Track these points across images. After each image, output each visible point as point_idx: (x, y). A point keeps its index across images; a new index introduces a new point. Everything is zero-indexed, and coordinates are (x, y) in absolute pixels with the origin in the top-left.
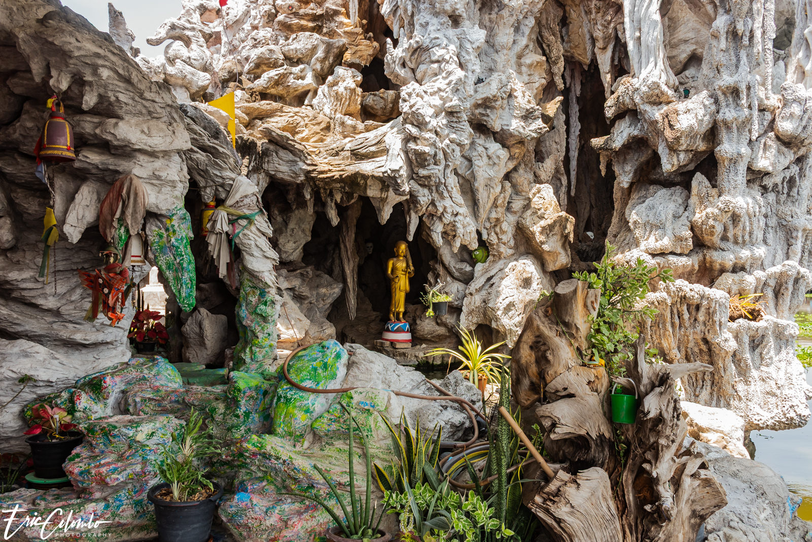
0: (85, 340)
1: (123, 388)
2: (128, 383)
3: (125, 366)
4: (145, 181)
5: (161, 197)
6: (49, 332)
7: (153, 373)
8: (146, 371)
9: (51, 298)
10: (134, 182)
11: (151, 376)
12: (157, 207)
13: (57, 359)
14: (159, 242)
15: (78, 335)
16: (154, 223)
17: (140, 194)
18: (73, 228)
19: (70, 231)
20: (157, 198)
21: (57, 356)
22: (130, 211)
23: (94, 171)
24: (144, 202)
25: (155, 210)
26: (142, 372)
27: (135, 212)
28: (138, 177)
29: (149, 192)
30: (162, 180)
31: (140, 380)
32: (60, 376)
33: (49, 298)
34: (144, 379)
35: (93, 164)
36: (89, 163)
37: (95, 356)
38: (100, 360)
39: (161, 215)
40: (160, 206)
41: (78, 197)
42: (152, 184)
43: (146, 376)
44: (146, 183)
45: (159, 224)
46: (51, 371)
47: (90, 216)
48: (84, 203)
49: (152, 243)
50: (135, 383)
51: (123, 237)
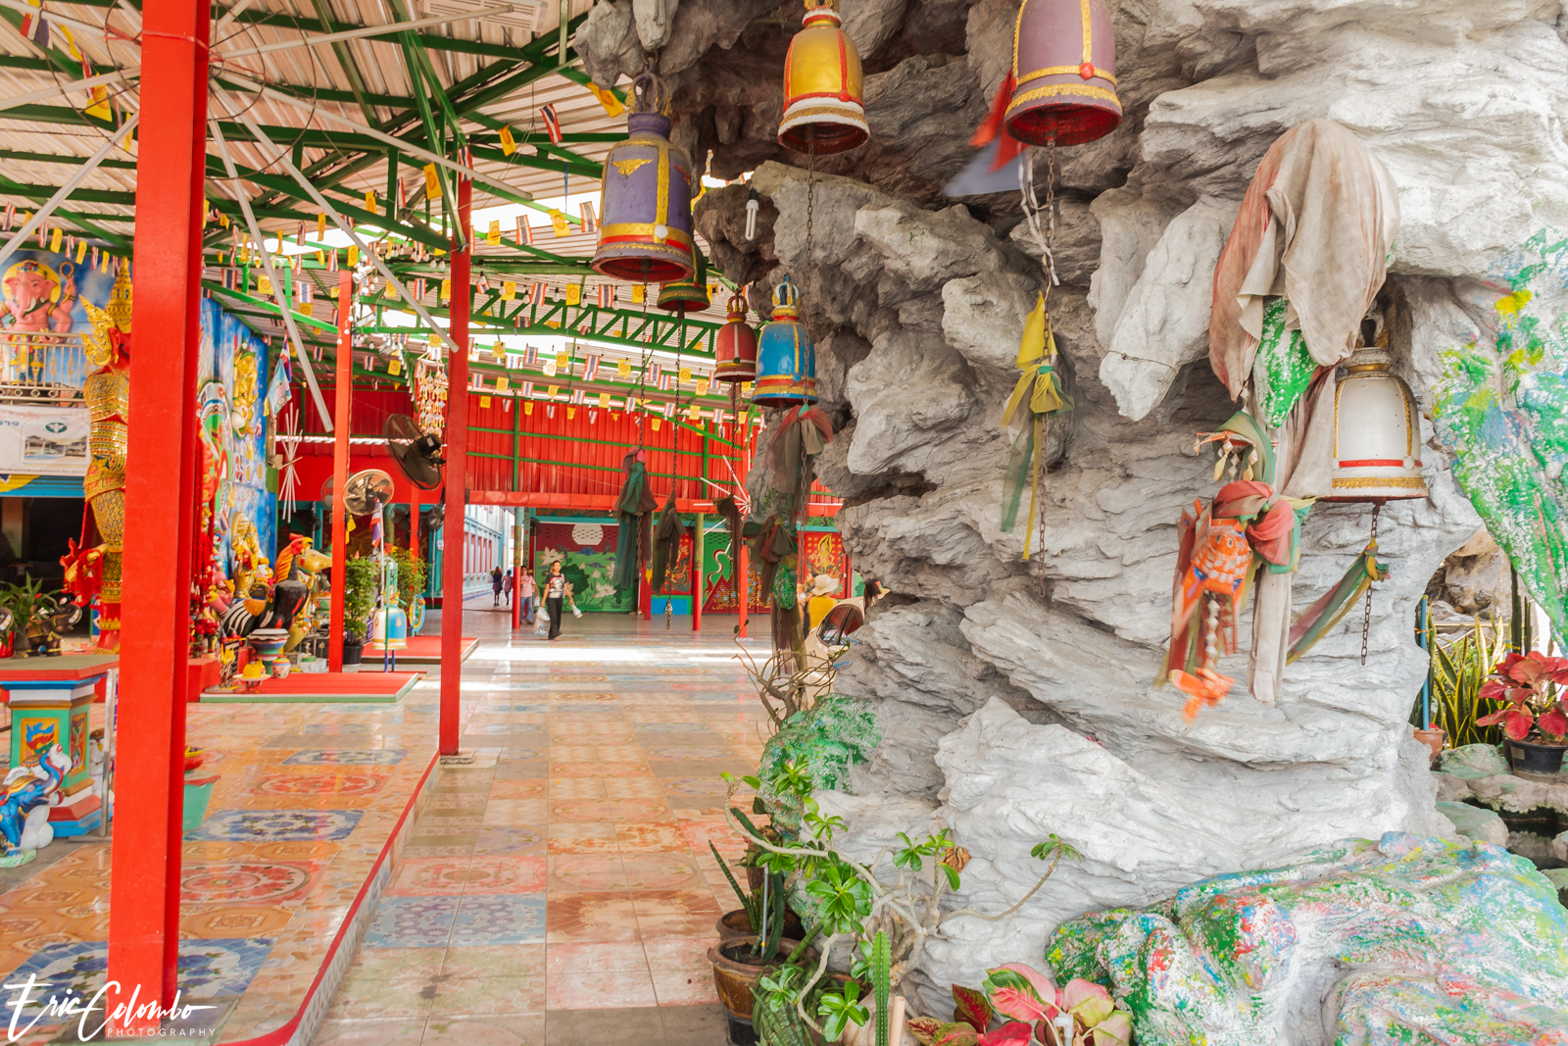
0: (1235, 748)
1: (1336, 949)
2: (1355, 936)
3: (1369, 854)
4: (1387, 142)
5: (1461, 195)
6: (1130, 710)
7: (1454, 918)
8: (1423, 906)
9: (1143, 609)
10: (1323, 142)
11: (1444, 928)
12: (1443, 241)
13: (1147, 799)
14: (1466, 396)
15: (1213, 729)
16: (1444, 322)
17: (1356, 191)
18: (1129, 365)
19: (1119, 376)
20: (1438, 204)
21: (1147, 790)
22: (1303, 262)
23: (1205, 157)
24: (1377, 223)
25: (1433, 260)
26: (1406, 906)
27: (1331, 262)
28: (1354, 129)
29: (1401, 180)
30: (1462, 125)
31: (1400, 934)
32: (1152, 856)
33: (1138, 608)
34: (1414, 933)
35: (1195, 129)
36: (1182, 128)
37: (1284, 799)
38: (1297, 818)
39: (1470, 282)
40: (1458, 233)
41: (1155, 259)
42: (1420, 151)
43: (1424, 925)
44: (1393, 149)
45: (1464, 320)
46: (1124, 835)
47: (1188, 322)
48: (1172, 275)
49: (1438, 405)
50: (1378, 941)
51: (1286, 374)
